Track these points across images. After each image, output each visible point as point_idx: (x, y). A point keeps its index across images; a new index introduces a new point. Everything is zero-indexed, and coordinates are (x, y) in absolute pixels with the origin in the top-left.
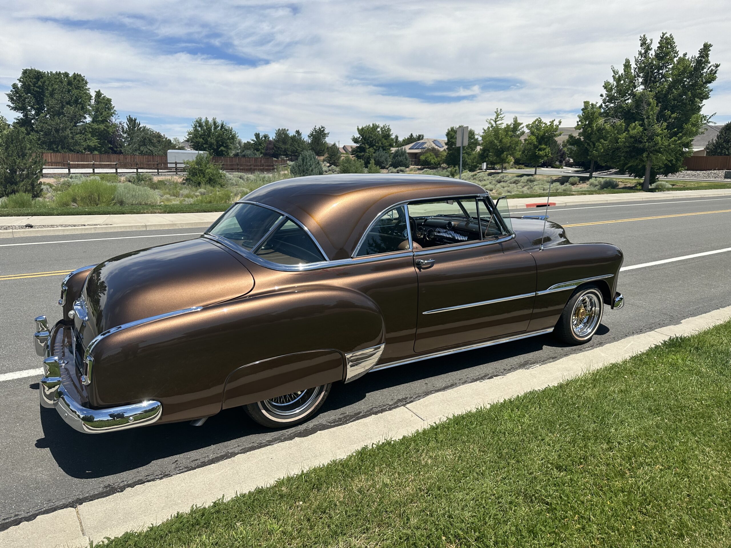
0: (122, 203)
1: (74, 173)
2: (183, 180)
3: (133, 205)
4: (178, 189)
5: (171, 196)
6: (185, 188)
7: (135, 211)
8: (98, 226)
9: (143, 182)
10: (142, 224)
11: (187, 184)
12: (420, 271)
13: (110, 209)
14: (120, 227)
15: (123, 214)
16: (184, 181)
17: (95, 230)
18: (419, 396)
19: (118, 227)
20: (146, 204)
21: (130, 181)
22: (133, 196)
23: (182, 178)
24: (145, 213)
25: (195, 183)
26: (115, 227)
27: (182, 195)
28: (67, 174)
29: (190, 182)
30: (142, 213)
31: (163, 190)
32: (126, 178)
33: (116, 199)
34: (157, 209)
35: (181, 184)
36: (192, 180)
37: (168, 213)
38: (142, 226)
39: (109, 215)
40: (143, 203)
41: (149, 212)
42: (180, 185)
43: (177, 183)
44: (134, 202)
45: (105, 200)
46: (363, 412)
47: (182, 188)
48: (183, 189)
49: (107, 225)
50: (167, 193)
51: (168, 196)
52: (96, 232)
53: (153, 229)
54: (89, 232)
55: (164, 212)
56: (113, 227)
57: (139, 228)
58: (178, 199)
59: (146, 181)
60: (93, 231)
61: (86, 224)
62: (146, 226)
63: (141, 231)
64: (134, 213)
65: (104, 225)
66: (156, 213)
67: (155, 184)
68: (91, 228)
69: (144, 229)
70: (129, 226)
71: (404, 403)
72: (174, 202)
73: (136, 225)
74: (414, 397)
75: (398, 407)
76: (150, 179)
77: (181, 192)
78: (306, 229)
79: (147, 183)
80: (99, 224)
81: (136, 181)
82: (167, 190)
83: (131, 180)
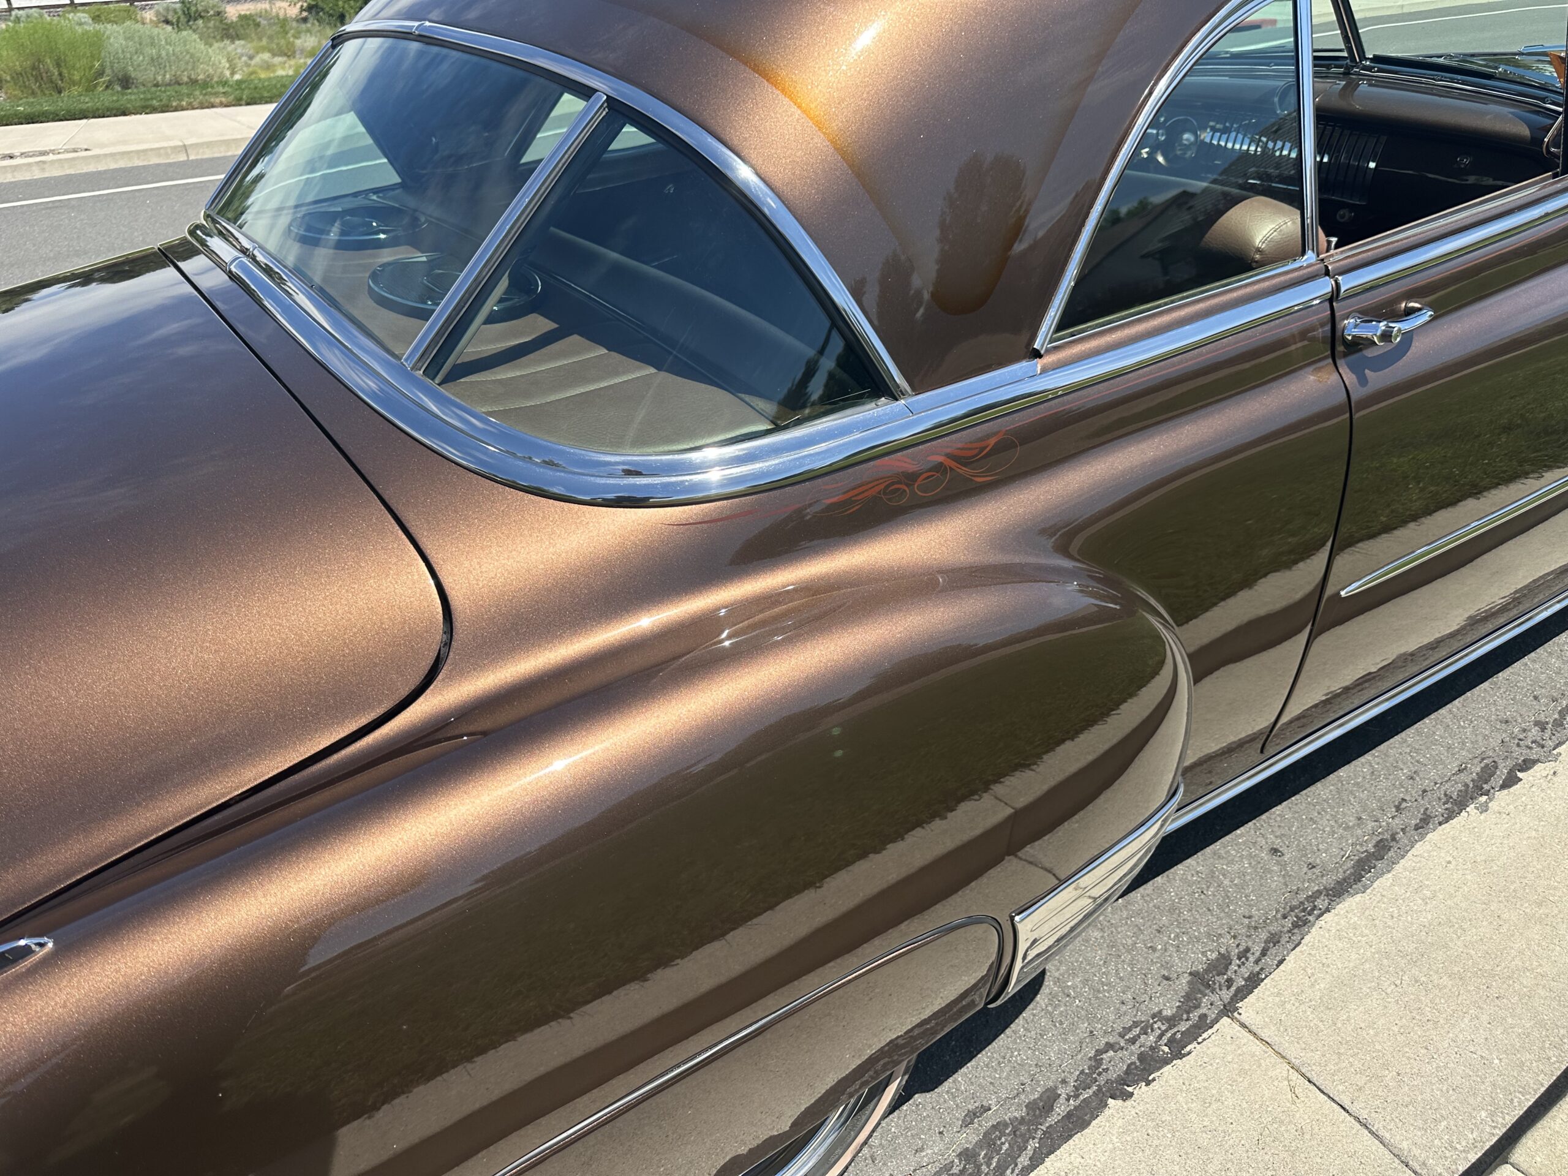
0: (126, 82)
1: (23, 8)
2: (302, 9)
3: (157, 85)
4: (290, 35)
5: (274, 55)
6: (308, 31)
7: (155, 103)
8: (51, 157)
9: (200, 22)
10: (172, 144)
11: (311, 20)
12: (1363, 380)
13: (87, 103)
14: (112, 155)
15: (124, 114)
16: (305, 14)
17: (43, 170)
18: (1274, 940)
19: (105, 155)
20: (193, 82)
21: (167, 22)
22: (152, 59)
23: (299, 5)
24: (183, 109)
25: (331, 15)
26: (97, 157)
27: (302, 51)
28: (6, 10)
29: (318, 13)
30: (176, 110)
31: (252, 41)
32: (158, 13)
33: (108, 71)
34: (216, 94)
35: (298, 21)
36: (322, 9)
37: (248, 104)
38: (175, 149)
39: (84, 121)
40: (185, 79)
41: (196, 104)
42: (294, 24)
43: (285, 20)
44: (159, 78)
45: (77, 77)
46: (1062, 1091)
47: (299, 33)
48: (303, 35)
49: (75, 151)
50: (263, 49)
51: (266, 56)
52: (47, 175)
53: (208, 154)
54: (27, 176)
55: (238, 102)
56: (92, 157)
57: (167, 155)
58: (292, 62)
59: (209, 20)
60: (37, 174)
61: (16, 152)
62: (185, 148)
63: (170, 165)
64: (154, 110)
65: (67, 151)
66: (213, 106)
67: (231, 25)
68: (29, 165)
69: (182, 158)
70: (138, 152)
71: (1227, 995)
72: (280, 72)
73: (156, 145)
74: (1257, 949)
75: (1203, 1025)
76: (219, 13)
77: (298, 42)
78: (743, 173)
79: (211, 24)
80: (53, 152)
81: (183, 19)
82: (264, 42)
83: (170, 18)
